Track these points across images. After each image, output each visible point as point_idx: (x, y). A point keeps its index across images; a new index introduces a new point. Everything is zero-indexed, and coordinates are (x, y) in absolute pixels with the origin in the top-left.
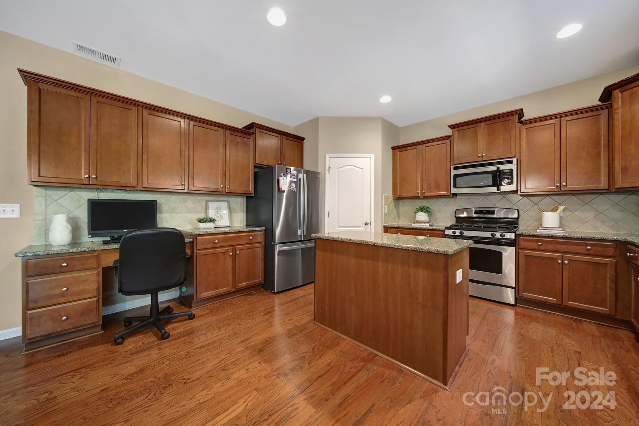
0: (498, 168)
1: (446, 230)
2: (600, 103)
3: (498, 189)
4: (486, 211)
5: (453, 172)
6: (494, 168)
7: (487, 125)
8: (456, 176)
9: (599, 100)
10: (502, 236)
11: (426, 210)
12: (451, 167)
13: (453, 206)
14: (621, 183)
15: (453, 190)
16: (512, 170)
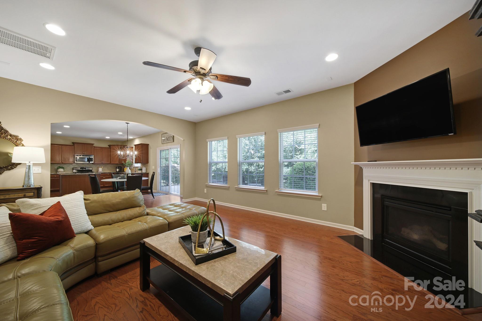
3: (90, 162)
4: (83, 168)
11: (63, 168)
12: (74, 155)
13: (72, 166)
14: (112, 163)
15: (75, 162)
16: (92, 158)
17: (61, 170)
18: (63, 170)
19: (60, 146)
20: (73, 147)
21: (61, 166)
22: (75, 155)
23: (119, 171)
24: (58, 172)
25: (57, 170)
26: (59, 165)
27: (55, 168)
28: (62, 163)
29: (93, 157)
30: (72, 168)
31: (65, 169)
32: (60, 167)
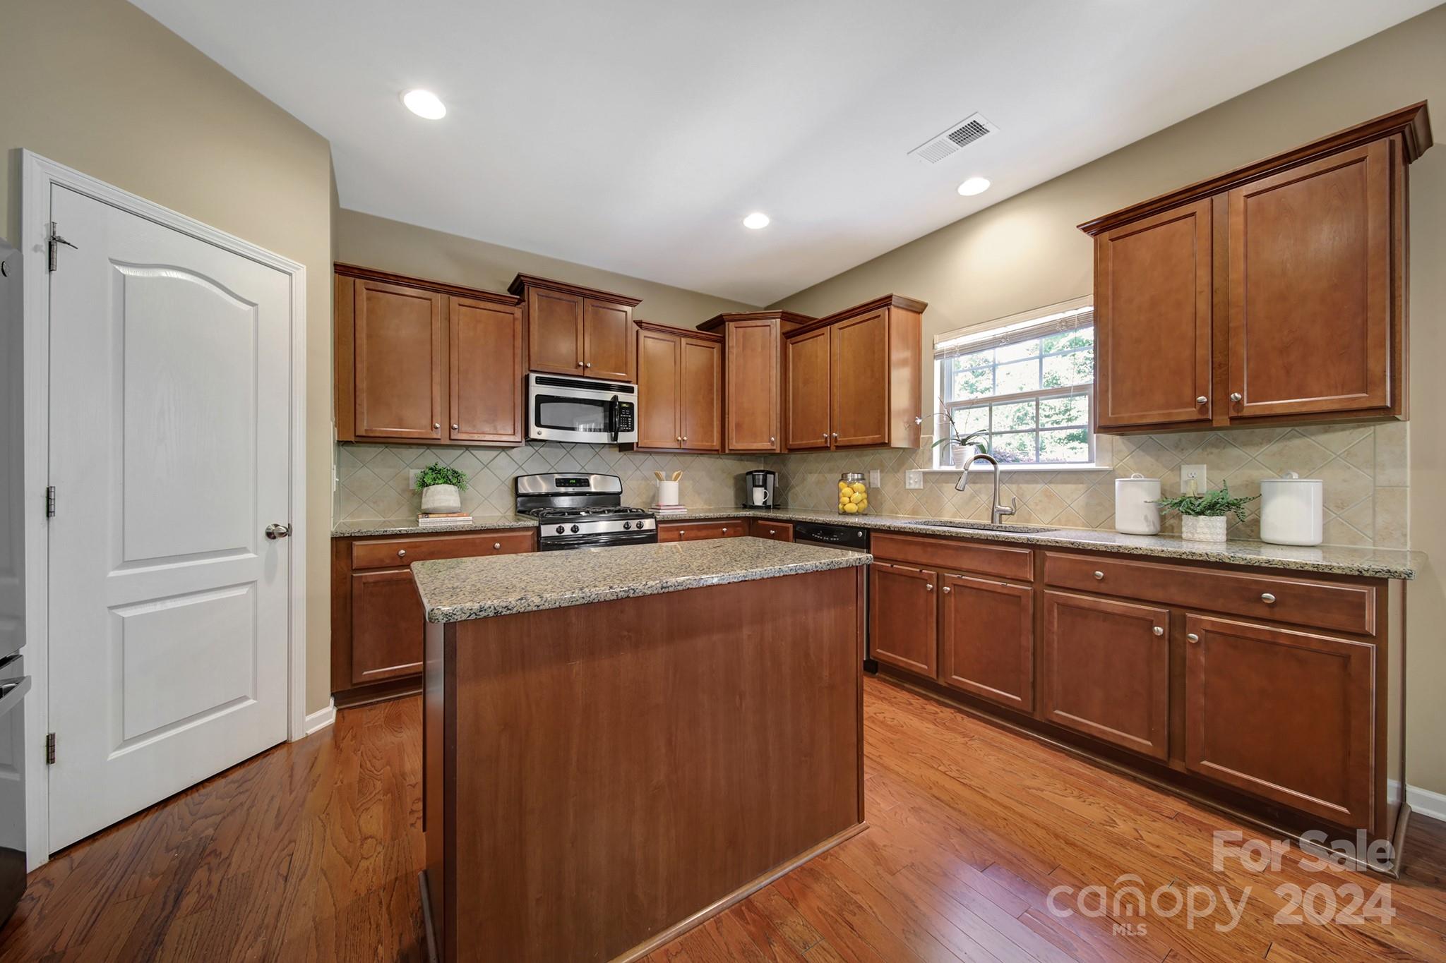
0: (615, 398)
1: (542, 526)
2: (696, 330)
3: (616, 438)
4: (573, 479)
5: (536, 390)
6: (607, 396)
7: (593, 306)
8: (541, 399)
9: (697, 327)
10: (640, 526)
11: (453, 478)
12: (527, 378)
13: (505, 467)
14: (735, 444)
15: (535, 432)
16: (631, 405)
17: (443, 495)
18: (458, 499)
19: (438, 298)
20: (518, 312)
21: (446, 459)
22: (533, 377)
23: (765, 503)
24: (426, 513)
25: (420, 495)
26: (430, 458)
27: (408, 479)
28: (454, 445)
29: (632, 398)
30: (509, 483)
31: (470, 490)
32: (439, 472)
